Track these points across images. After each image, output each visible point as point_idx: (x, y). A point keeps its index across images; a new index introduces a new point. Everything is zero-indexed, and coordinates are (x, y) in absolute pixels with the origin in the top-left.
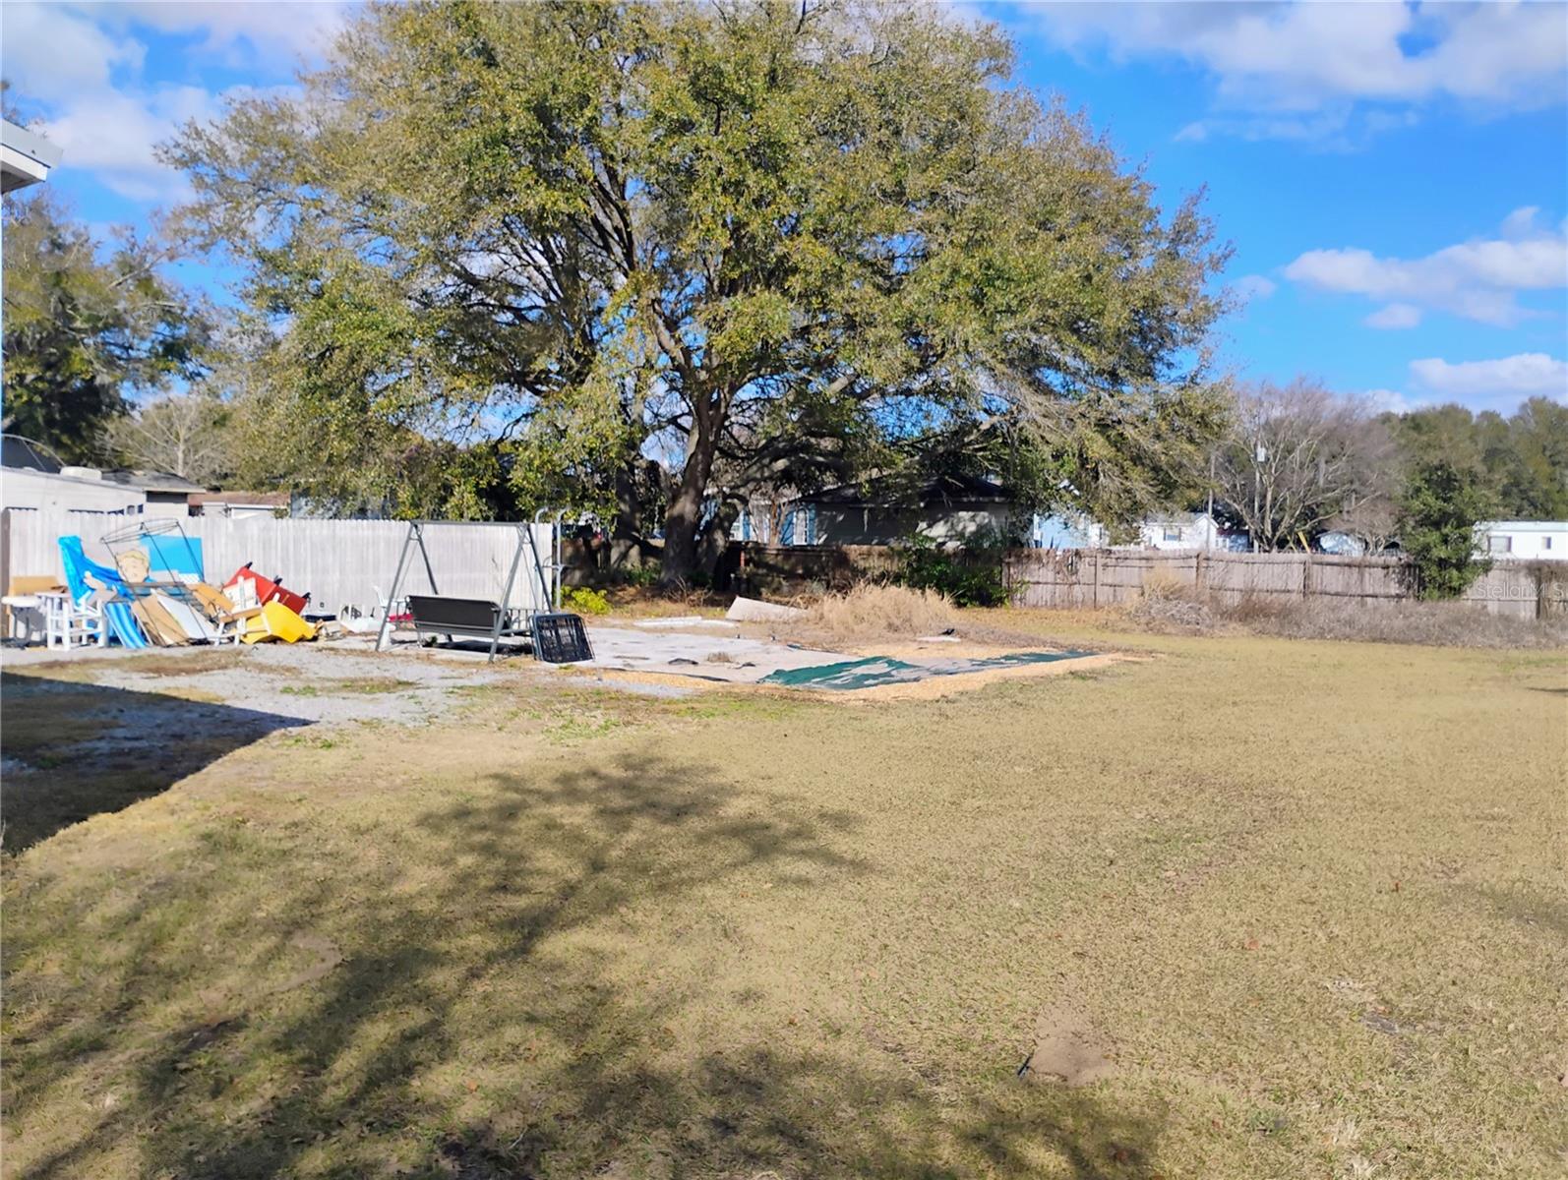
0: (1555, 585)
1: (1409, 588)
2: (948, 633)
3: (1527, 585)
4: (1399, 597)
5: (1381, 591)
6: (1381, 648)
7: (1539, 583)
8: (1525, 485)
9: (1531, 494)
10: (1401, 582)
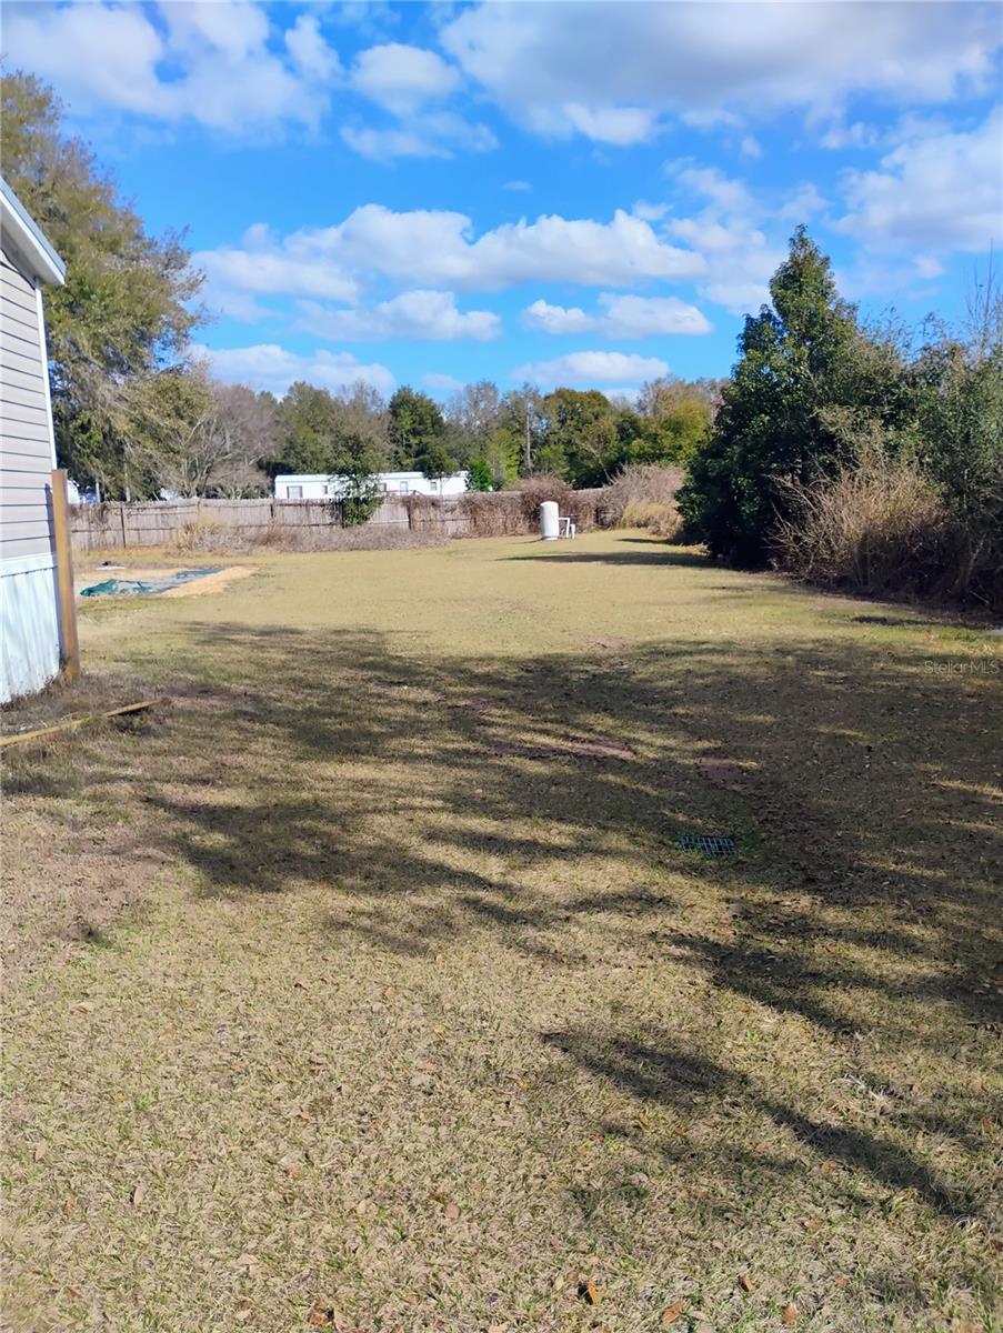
0: (417, 511)
1: (337, 518)
2: (106, 564)
3: (402, 512)
4: (331, 524)
5: (321, 522)
6: (355, 554)
7: (409, 510)
8: (299, 449)
9: (304, 455)
10: (332, 515)
